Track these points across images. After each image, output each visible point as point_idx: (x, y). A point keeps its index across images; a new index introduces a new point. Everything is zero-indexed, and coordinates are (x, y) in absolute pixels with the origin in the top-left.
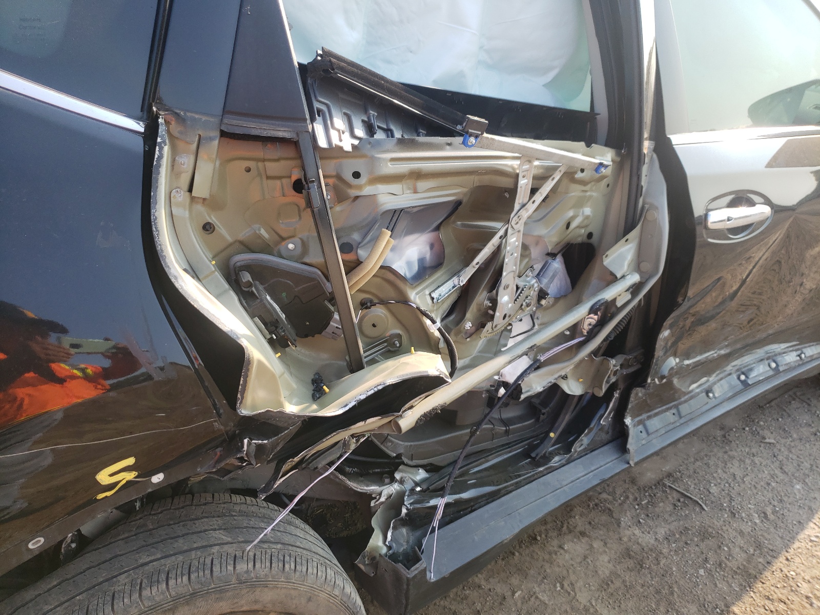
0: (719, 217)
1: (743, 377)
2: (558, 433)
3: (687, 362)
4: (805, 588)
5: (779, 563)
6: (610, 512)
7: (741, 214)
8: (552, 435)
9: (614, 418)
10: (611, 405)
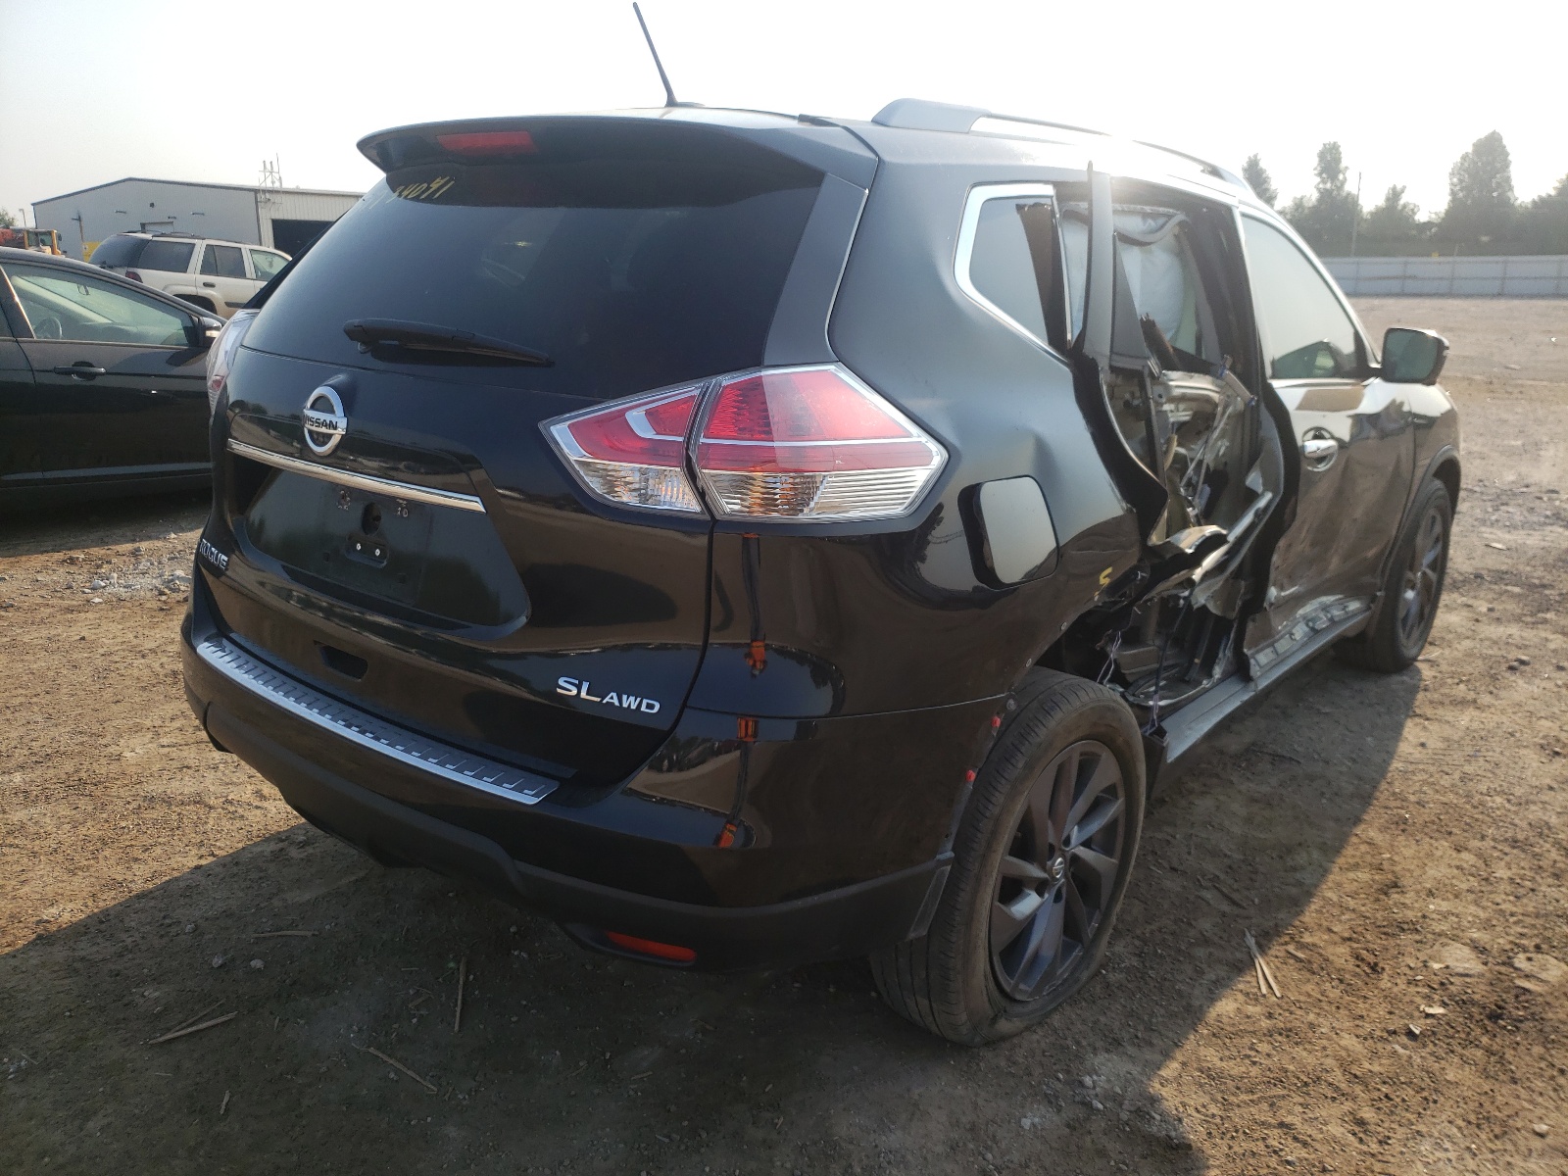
0: (1312, 446)
1: (1311, 624)
2: (1201, 657)
3: (1283, 594)
4: (1412, 798)
5: (1383, 786)
6: (1217, 776)
7: (1323, 444)
8: (1196, 661)
9: (1235, 648)
10: (1232, 635)
